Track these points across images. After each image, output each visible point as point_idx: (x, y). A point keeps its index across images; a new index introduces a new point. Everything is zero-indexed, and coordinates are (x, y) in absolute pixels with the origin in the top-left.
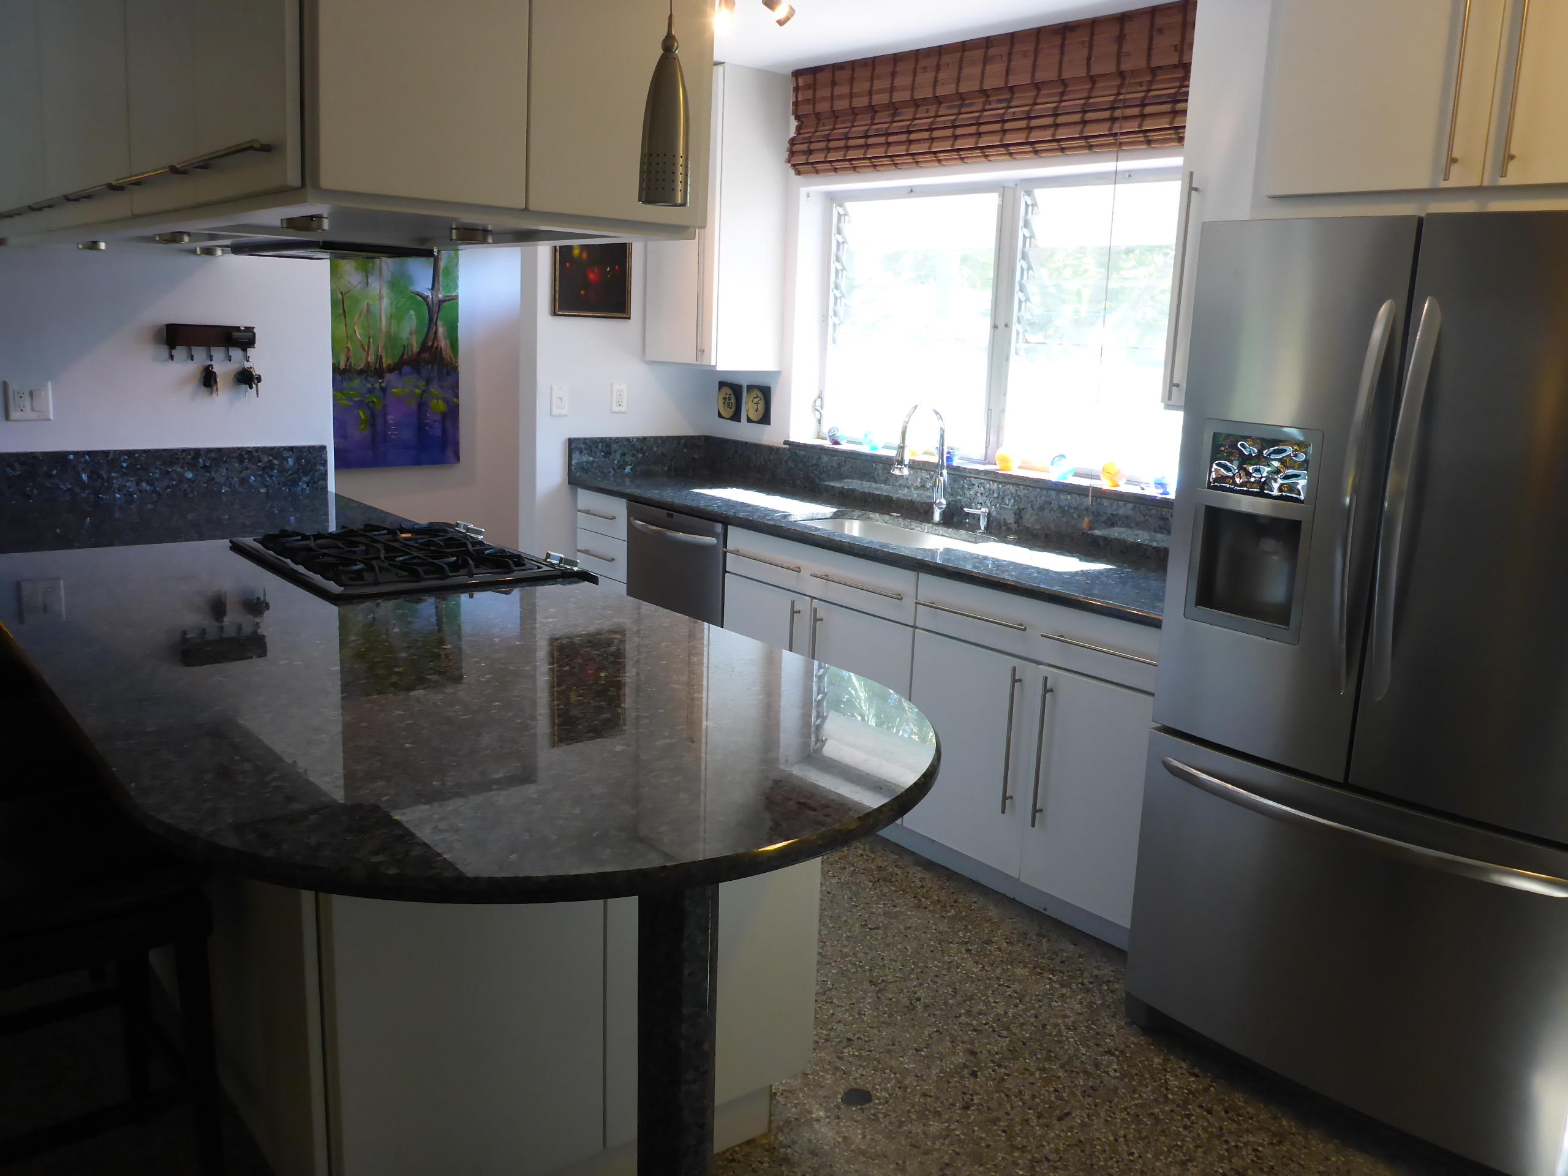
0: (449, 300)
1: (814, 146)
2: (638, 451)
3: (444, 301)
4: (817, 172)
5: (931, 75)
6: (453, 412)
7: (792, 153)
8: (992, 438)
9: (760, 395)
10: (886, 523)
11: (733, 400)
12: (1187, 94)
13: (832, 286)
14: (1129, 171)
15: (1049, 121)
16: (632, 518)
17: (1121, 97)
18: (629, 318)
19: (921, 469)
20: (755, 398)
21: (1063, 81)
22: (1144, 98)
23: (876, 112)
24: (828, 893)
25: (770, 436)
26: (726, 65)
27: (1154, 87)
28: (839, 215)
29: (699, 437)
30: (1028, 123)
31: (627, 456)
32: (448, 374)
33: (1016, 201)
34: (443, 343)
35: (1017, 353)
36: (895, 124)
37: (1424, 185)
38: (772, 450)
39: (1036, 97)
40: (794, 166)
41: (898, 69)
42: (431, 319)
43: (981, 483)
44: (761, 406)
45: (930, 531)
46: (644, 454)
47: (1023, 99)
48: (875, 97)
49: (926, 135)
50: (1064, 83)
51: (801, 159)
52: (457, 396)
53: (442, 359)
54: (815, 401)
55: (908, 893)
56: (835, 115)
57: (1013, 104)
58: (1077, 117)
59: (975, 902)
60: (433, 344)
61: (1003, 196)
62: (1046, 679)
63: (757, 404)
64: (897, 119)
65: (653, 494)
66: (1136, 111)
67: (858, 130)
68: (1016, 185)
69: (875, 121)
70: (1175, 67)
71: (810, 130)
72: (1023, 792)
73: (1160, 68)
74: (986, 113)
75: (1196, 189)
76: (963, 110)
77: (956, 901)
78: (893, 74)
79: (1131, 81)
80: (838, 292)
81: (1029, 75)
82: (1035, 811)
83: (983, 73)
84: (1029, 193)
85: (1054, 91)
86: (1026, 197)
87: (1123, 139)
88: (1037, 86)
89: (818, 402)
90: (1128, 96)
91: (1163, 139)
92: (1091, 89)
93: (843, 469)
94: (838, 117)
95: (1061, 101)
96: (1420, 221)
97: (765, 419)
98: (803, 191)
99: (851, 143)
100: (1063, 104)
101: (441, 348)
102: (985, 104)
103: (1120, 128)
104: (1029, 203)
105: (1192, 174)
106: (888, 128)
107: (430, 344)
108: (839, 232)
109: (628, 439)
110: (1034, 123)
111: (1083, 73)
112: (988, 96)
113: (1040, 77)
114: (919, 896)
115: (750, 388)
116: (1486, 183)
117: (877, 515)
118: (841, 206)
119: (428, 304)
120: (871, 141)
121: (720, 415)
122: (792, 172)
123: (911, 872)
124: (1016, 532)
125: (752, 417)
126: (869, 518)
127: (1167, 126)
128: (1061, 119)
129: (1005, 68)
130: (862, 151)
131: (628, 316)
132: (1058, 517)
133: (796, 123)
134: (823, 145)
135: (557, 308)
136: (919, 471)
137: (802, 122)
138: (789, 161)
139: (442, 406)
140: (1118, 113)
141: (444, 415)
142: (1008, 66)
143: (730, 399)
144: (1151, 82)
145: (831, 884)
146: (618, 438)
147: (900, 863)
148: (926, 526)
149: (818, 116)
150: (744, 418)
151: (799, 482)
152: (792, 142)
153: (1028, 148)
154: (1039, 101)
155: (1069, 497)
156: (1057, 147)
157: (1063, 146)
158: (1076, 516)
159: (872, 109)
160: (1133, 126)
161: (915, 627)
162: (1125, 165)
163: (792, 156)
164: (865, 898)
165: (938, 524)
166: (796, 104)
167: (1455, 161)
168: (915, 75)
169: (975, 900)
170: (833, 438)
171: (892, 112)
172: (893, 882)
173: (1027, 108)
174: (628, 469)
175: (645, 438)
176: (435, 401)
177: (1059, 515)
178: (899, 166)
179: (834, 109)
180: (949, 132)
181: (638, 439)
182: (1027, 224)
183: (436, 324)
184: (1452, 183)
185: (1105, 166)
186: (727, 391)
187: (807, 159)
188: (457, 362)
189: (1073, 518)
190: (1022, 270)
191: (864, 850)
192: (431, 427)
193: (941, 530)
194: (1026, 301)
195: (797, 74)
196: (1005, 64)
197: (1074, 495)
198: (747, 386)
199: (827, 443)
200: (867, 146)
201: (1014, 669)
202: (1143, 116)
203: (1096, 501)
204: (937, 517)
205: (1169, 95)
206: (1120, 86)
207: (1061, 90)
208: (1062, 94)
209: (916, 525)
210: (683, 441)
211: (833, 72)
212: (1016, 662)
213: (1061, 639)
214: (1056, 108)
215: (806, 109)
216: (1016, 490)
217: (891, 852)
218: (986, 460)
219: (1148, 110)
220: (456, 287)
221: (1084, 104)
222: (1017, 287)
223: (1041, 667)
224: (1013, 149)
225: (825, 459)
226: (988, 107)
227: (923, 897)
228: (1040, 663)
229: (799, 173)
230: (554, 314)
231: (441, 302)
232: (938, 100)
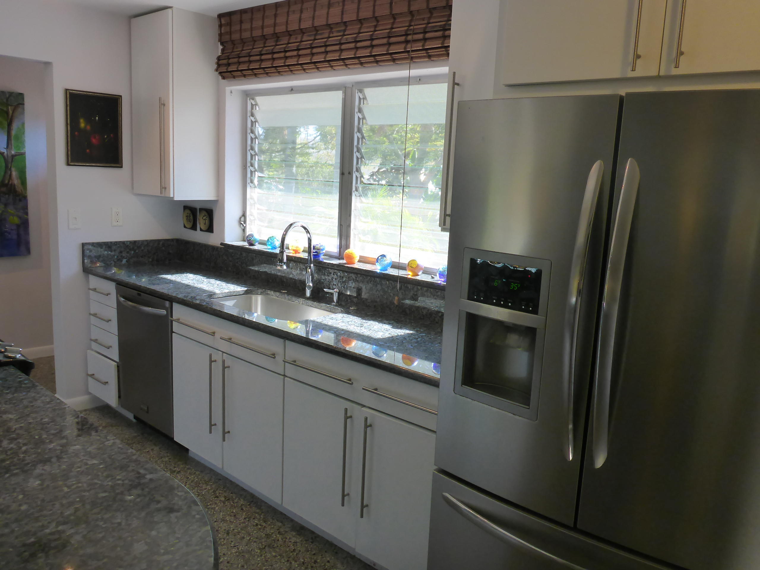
0: (19, 155)
1: (231, 61)
2: (130, 250)
3: (16, 155)
4: (234, 77)
5: (297, 16)
6: (25, 224)
7: (219, 65)
8: (343, 243)
9: (206, 214)
10: (277, 297)
11: (192, 217)
12: (450, 25)
13: (249, 148)
14: (419, 77)
15: (368, 43)
16: (119, 295)
17: (412, 28)
18: (122, 167)
19: (300, 262)
20: (204, 216)
21: (376, 18)
22: (425, 28)
23: (267, 39)
24: (228, 562)
25: (212, 240)
26: (174, 9)
27: (431, 21)
28: (252, 105)
29: (172, 240)
30: (355, 45)
31: (123, 253)
32: (20, 200)
33: (353, 96)
34: (16, 181)
35: (357, 190)
36: (277, 47)
37: (617, 75)
38: (214, 248)
39: (360, 28)
40: (220, 73)
41: (278, 12)
42: (7, 167)
43: (335, 272)
44: (207, 222)
45: (303, 303)
46: (135, 251)
47: (353, 29)
48: (265, 30)
49: (295, 53)
50: (376, 19)
51: (224, 69)
52: (27, 214)
53: (15, 191)
54: (240, 218)
55: (283, 557)
56: (243, 42)
57: (346, 33)
58: (385, 41)
59: (328, 562)
60: (9, 181)
61: (345, 93)
62: (366, 419)
63: (205, 220)
64: (278, 43)
65: (133, 279)
66: (421, 36)
67: (256, 51)
68: (353, 86)
69: (266, 45)
70: (444, 7)
71: (229, 51)
72: (355, 490)
73: (435, 8)
74: (330, 39)
75: (458, 84)
76: (318, 37)
77: (315, 562)
78: (276, 16)
79: (417, 18)
80: (253, 151)
81: (355, 15)
82: (363, 507)
83: (328, 14)
84: (361, 91)
85: (371, 25)
86: (359, 93)
87: (413, 54)
88: (361, 21)
89: (242, 219)
90: (415, 27)
91: (438, 55)
92: (393, 23)
93: (254, 261)
94: (245, 43)
95: (375, 31)
96: (622, 99)
97: (210, 229)
98: (228, 89)
99: (252, 58)
100: (376, 32)
101: (15, 185)
102: (330, 33)
103: (411, 48)
104: (361, 97)
105: (454, 73)
106: (273, 49)
107: (7, 182)
108: (252, 115)
109: (123, 243)
110: (359, 45)
111: (387, 12)
112: (332, 28)
113: (362, 15)
114: (291, 559)
115: (201, 210)
116: (662, 74)
117: (272, 292)
118: (253, 99)
119: (4, 157)
120: (263, 57)
121: (185, 227)
122: (220, 77)
123: (288, 538)
124: (356, 304)
125: (203, 228)
126: (268, 294)
127: (440, 46)
128: (375, 42)
129: (341, 10)
130: (258, 64)
131: (121, 166)
132: (381, 295)
133: (222, 47)
134: (236, 60)
135: (70, 161)
136: (298, 264)
137: (225, 46)
138: (217, 70)
139: (16, 220)
140: (410, 38)
141: (18, 226)
142: (343, 9)
143: (190, 216)
144: (430, 18)
145: (232, 553)
146: (116, 242)
147: (282, 530)
148: (301, 300)
149: (233, 42)
150: (198, 229)
151: (230, 269)
152: (219, 59)
153: (356, 61)
154: (362, 31)
155: (388, 283)
156: (373, 60)
157: (377, 60)
158: (392, 295)
159: (264, 38)
160: (418, 46)
161: (284, 376)
162: (415, 72)
163: (219, 67)
164: (253, 565)
165: (308, 299)
166: (220, 35)
167: (639, 57)
168: (288, 16)
169: (328, 559)
170: (249, 241)
171: (276, 39)
172: (274, 548)
173: (355, 35)
174: (124, 261)
175: (135, 242)
176: (11, 217)
177: (382, 294)
178: (282, 73)
179: (242, 38)
180: (308, 51)
181: (130, 242)
182: (360, 111)
183: (10, 170)
184: (638, 73)
185: (403, 73)
186: (188, 211)
187: (227, 69)
188: (26, 193)
189: (390, 296)
190: (358, 138)
191: (259, 520)
192: (9, 233)
193: (310, 302)
194: (361, 158)
195: (220, 16)
196: (341, 8)
197: (391, 282)
198: (200, 209)
199: (245, 244)
200: (261, 60)
201: (346, 410)
202: (425, 40)
203: (404, 286)
204: (308, 293)
205: (440, 26)
206: (411, 21)
207: (375, 24)
208: (376, 26)
209: (295, 299)
210: (161, 243)
211: (241, 14)
212: (348, 404)
213: (375, 391)
214: (372, 35)
215: (226, 38)
216: (356, 277)
217: (277, 520)
218: (340, 256)
219: (428, 35)
220: (24, 147)
221: (389, 32)
222: (355, 150)
223: (364, 409)
224: (348, 62)
225: (244, 254)
226: (331, 35)
227: (293, 559)
228: (364, 406)
229: (224, 78)
230: (68, 164)
231: (13, 156)
232: (302, 31)
